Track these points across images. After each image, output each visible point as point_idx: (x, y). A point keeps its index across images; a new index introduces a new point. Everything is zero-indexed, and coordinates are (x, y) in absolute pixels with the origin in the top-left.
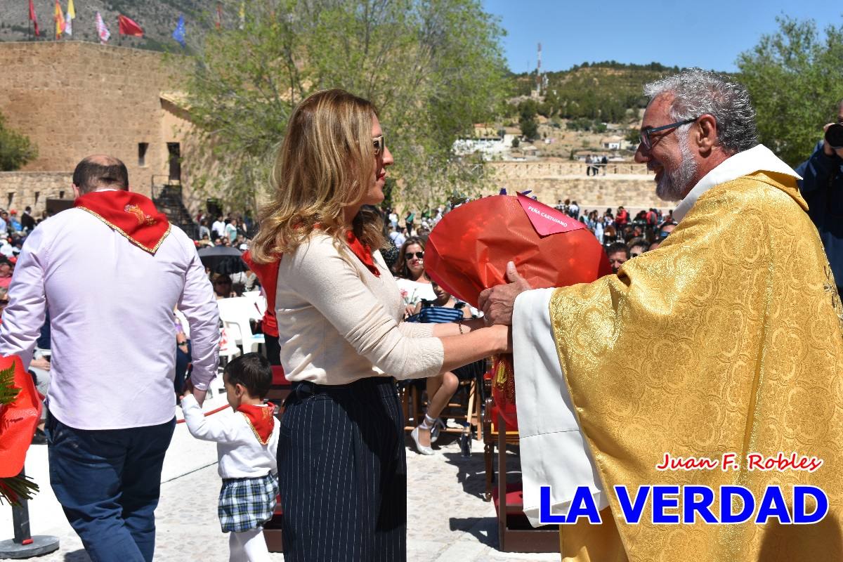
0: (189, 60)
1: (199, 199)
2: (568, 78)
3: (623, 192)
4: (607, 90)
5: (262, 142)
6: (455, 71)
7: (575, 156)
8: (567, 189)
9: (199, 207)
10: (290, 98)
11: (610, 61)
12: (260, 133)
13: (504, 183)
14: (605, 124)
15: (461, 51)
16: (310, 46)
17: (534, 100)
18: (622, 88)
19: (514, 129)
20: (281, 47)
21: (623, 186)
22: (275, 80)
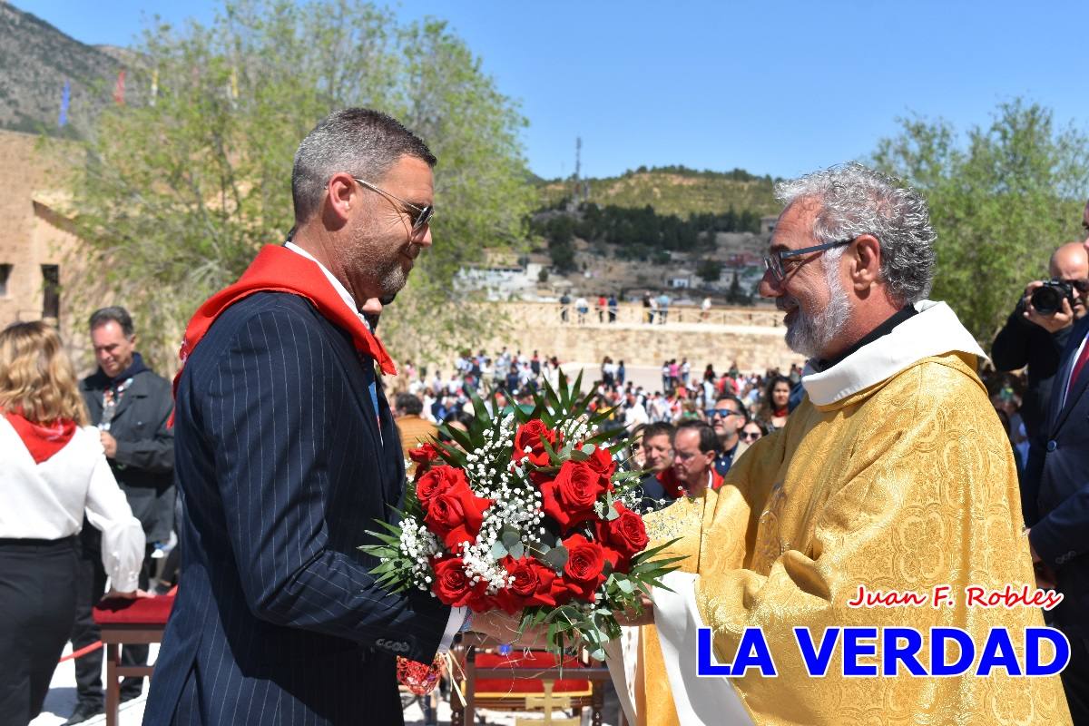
0: (76, 149)
1: (82, 348)
2: (618, 187)
3: (691, 348)
4: (672, 206)
5: (178, 267)
6: (455, 172)
7: (625, 296)
8: (612, 343)
9: (81, 359)
10: (221, 206)
11: (677, 164)
12: (176, 254)
13: (523, 332)
14: (668, 252)
15: (464, 146)
16: (250, 133)
17: (570, 216)
18: (693, 202)
19: (542, 257)
20: (209, 134)
21: (690, 341)
22: (199, 179)
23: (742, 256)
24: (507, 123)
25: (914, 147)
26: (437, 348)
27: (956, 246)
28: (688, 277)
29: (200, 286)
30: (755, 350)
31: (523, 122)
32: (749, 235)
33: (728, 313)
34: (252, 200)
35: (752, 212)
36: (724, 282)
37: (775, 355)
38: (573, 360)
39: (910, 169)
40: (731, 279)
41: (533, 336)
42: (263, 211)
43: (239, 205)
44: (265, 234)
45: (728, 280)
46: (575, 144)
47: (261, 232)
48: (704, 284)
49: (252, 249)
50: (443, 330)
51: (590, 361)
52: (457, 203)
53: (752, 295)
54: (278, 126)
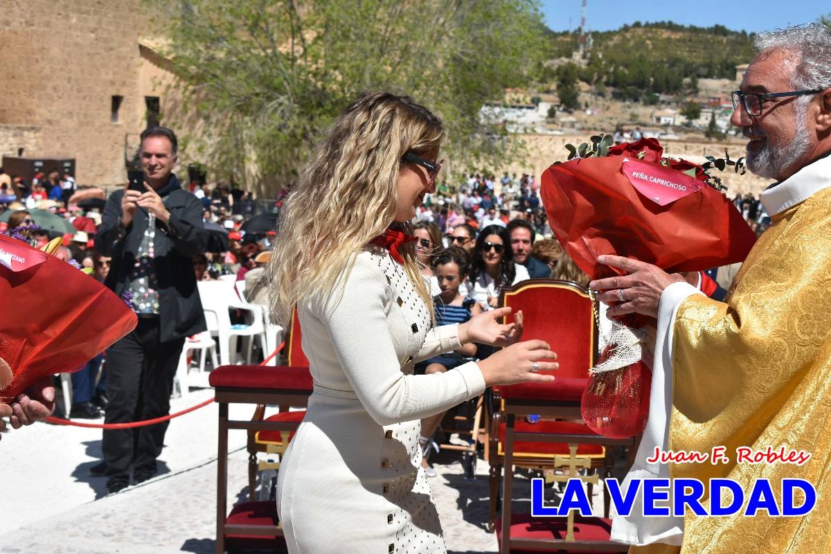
0: (175, 2)
2: (616, 39)
4: (662, 56)
5: (255, 100)
6: (484, 26)
11: (666, 21)
12: (254, 89)
13: (536, 159)
14: (657, 95)
17: (575, 63)
18: (679, 53)
19: (551, 97)
22: (274, 28)
23: (719, 99)
26: (466, 170)
28: (674, 116)
29: (273, 116)
30: (729, 178)
32: (727, 81)
33: (708, 146)
34: (316, 46)
35: (729, 61)
36: (703, 121)
37: (746, 182)
40: (710, 118)
41: (543, 162)
42: (325, 55)
43: (305, 50)
44: (326, 74)
45: (707, 119)
47: (323, 73)
48: (686, 121)
49: (315, 86)
50: (470, 156)
52: (484, 51)
53: (727, 132)
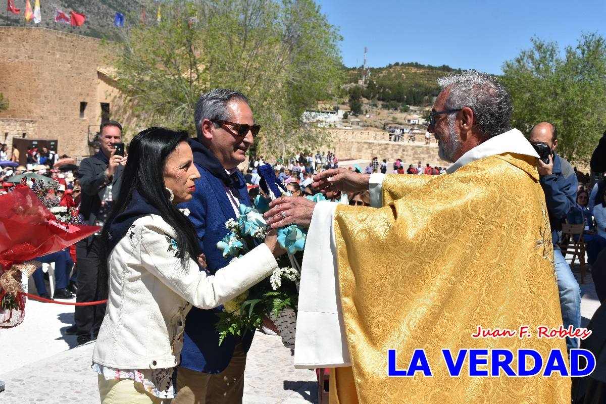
0: (119, 46)
2: (384, 72)
4: (411, 83)
5: (168, 106)
6: (306, 63)
7: (386, 127)
8: (380, 150)
11: (414, 62)
12: (167, 99)
14: (408, 106)
15: (310, 50)
16: (205, 41)
17: (360, 86)
18: (421, 81)
19: (345, 107)
20: (185, 41)
21: (419, 150)
22: (179, 62)
24: (332, 39)
25: (537, 56)
26: (294, 150)
27: (556, 107)
28: (418, 119)
29: (179, 116)
31: (340, 38)
34: (205, 74)
38: (360, 158)
39: (534, 67)
41: (341, 146)
43: (198, 76)
46: (364, 50)
48: (426, 122)
50: (297, 141)
51: (368, 159)
52: (306, 78)
54: (219, 37)
